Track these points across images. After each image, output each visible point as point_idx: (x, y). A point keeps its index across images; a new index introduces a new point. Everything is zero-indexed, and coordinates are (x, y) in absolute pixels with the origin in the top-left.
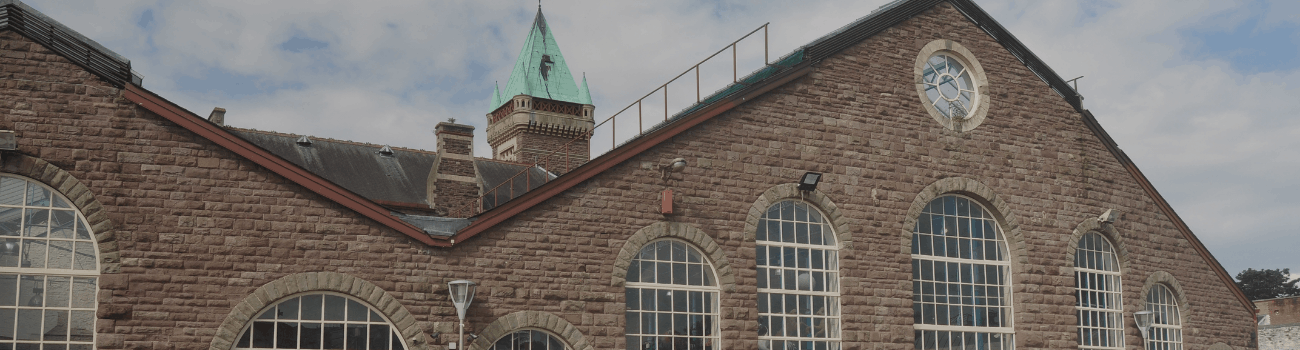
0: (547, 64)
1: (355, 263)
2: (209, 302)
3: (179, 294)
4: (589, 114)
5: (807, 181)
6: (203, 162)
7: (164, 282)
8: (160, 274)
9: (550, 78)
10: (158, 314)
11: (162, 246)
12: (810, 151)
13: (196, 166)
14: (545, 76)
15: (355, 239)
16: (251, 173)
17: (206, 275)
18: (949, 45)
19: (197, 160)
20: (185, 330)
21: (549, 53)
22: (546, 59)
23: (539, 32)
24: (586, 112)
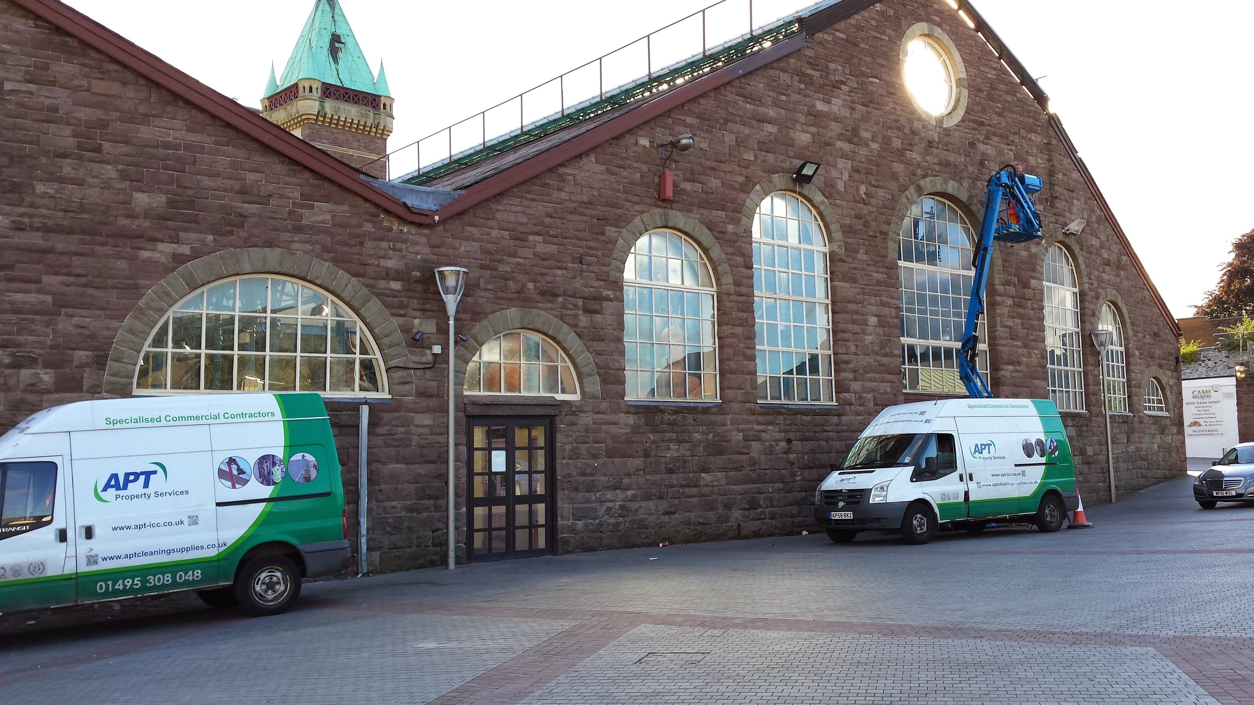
0: (337, 45)
1: (314, 238)
2: (110, 282)
3: (64, 271)
4: (388, 107)
5: (804, 172)
6: (100, 86)
7: (44, 251)
8: (36, 239)
9: (340, 62)
10: (32, 298)
11: (39, 201)
12: (803, 138)
13: (88, 90)
14: (335, 59)
15: (312, 207)
16: (170, 108)
17: (104, 244)
18: (931, 30)
19: (89, 83)
20: (75, 320)
21: (338, 32)
22: (336, 39)
23: (327, 7)
24: (384, 105)
